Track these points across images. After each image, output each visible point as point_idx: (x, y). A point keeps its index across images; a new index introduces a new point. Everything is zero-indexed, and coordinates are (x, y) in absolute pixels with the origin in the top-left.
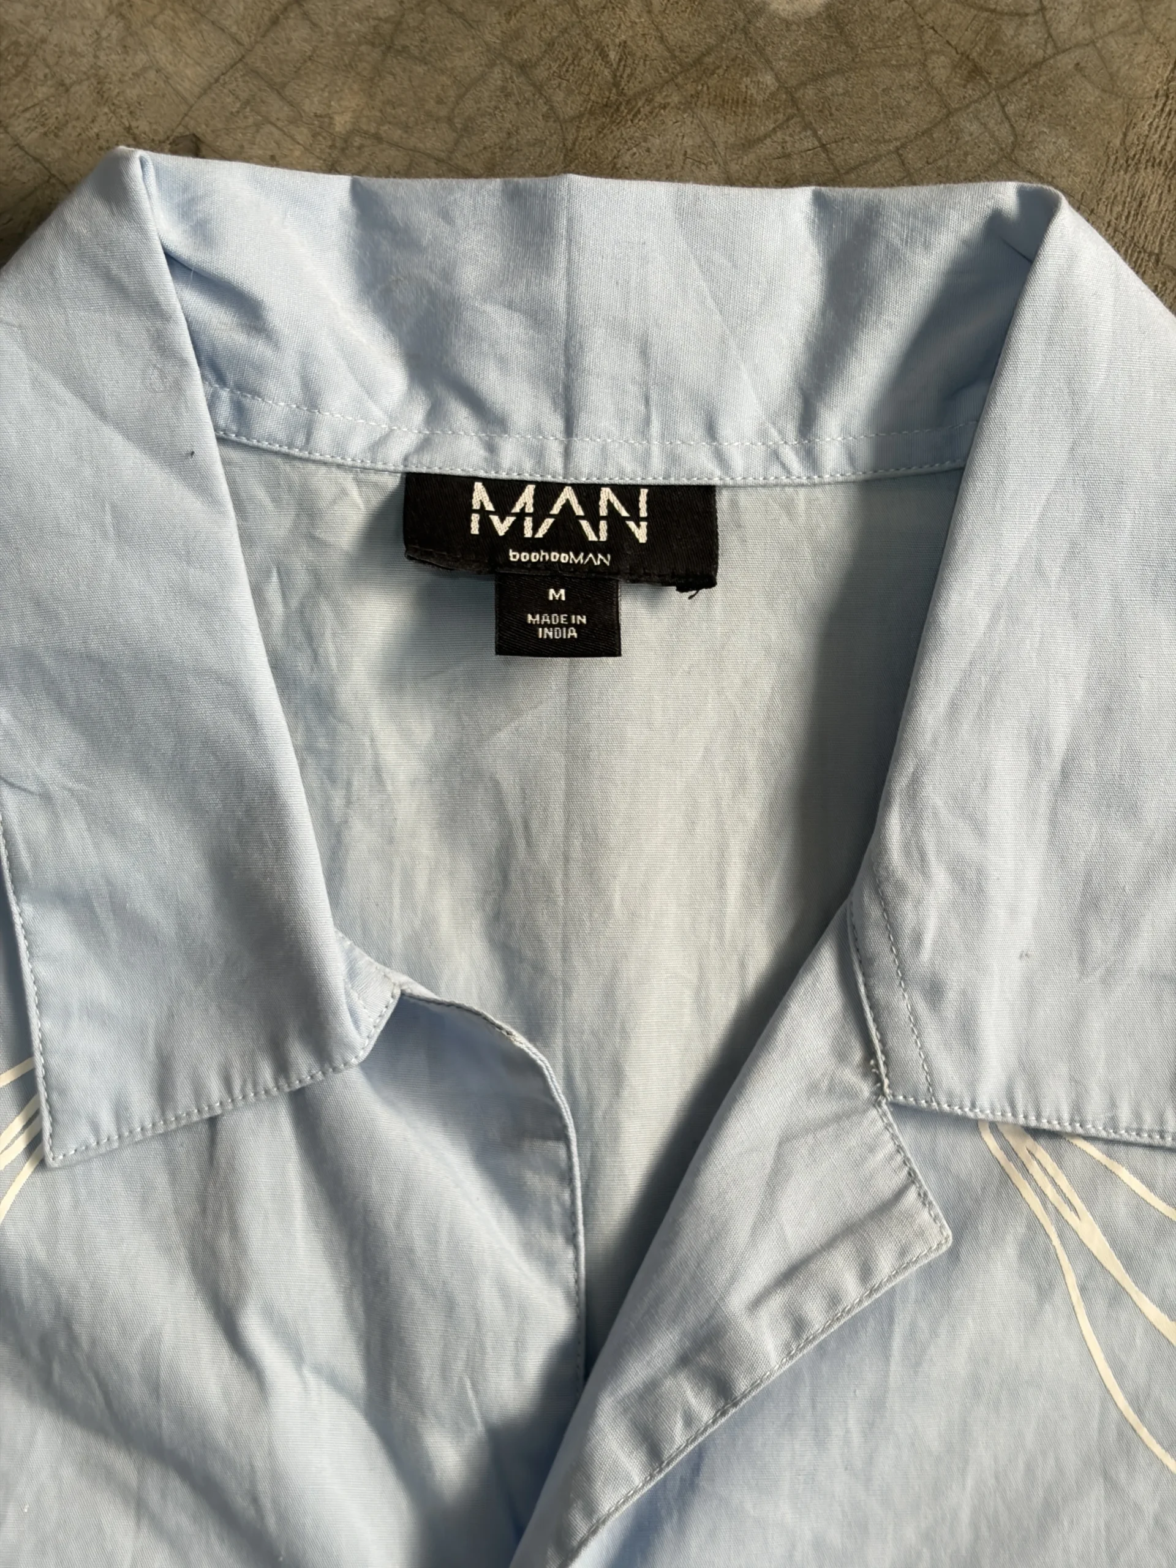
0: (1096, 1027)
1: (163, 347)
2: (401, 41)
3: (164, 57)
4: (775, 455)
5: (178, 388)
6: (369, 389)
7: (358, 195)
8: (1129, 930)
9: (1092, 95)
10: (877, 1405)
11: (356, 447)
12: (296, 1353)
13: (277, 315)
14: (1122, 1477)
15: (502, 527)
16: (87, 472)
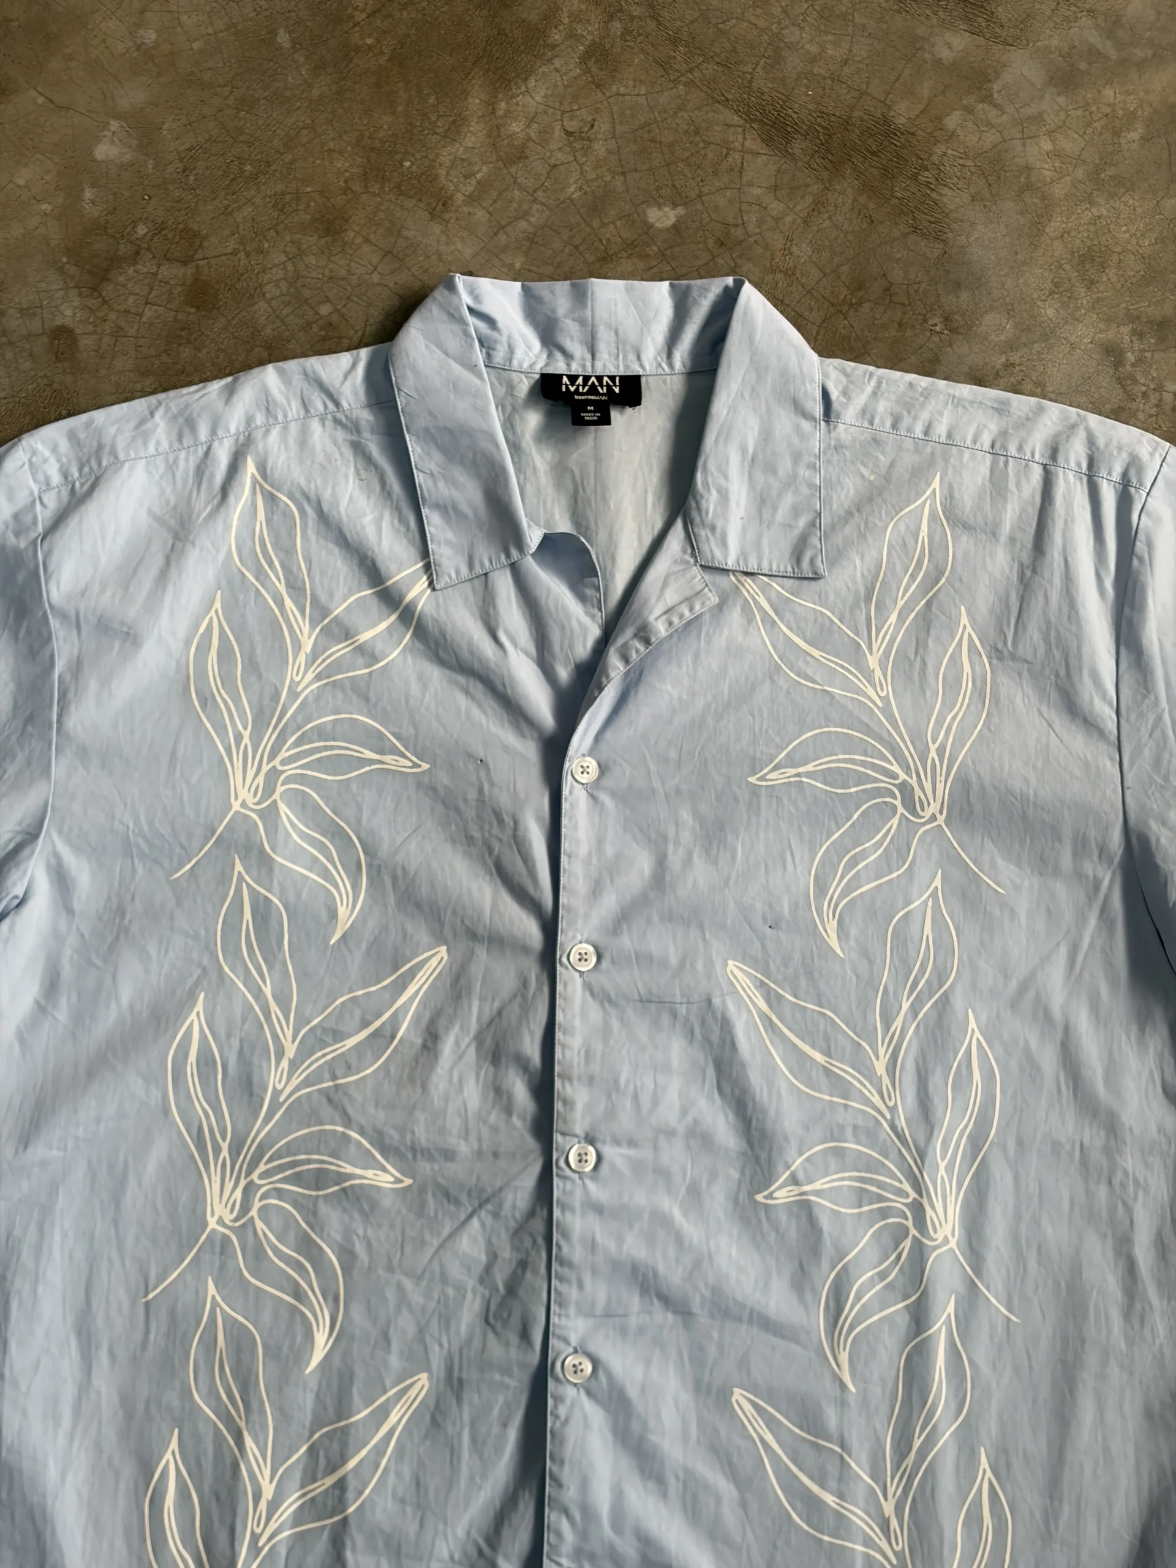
0: (765, 542)
1: (467, 334)
2: (536, 240)
3: (460, 246)
4: (659, 365)
5: (471, 346)
6: (529, 348)
7: (523, 287)
8: (775, 509)
9: (760, 250)
10: (697, 655)
11: (526, 365)
12: (515, 644)
13: (500, 325)
14: (776, 678)
15: (572, 389)
16: (444, 373)
